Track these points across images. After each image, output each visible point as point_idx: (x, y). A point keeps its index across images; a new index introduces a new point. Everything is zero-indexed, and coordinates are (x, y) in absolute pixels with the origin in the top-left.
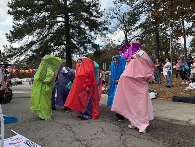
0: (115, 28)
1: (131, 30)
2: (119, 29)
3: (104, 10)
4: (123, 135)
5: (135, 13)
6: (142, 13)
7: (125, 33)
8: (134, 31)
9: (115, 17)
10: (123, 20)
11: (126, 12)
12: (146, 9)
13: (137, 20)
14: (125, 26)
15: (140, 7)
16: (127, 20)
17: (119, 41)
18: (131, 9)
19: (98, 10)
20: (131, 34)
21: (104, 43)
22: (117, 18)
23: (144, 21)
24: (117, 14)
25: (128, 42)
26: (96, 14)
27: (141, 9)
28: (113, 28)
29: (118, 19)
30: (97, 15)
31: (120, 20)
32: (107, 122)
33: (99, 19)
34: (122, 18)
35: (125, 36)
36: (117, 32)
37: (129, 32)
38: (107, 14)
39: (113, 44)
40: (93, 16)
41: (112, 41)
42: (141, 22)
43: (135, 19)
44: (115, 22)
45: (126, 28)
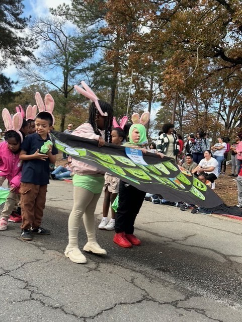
0: (49, 58)
1: (75, 71)
2: (55, 63)
3: (30, 17)
5: (85, 43)
6: (96, 47)
7: (64, 72)
8: (79, 73)
9: (51, 40)
10: (64, 50)
11: (72, 36)
12: (103, 43)
13: (86, 57)
14: (67, 61)
15: (96, 37)
16: (71, 50)
17: (52, 83)
18: (81, 35)
19: (18, 14)
20: (73, 77)
21: (24, 79)
22: (56, 43)
23: (98, 61)
24: (57, 36)
25: (68, 91)
26: (13, 20)
27: (95, 41)
28: (45, 58)
29: (57, 45)
30: (15, 23)
31: (60, 48)
33: (18, 31)
34: (63, 45)
35: (63, 79)
36: (51, 66)
37: (72, 73)
38: (38, 29)
39: (45, 87)
40: (6, 22)
41: (39, 79)
42: (93, 62)
43: (84, 53)
44: (49, 48)
45: (67, 64)
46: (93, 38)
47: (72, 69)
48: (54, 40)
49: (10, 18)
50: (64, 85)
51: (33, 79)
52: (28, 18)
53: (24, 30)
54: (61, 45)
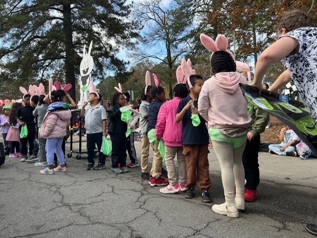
0: (151, 35)
1: (177, 41)
2: (158, 39)
3: (133, 3)
4: (143, 195)
5: (183, 13)
6: (193, 14)
7: (166, 45)
8: (181, 42)
9: (151, 19)
10: (164, 24)
11: (170, 10)
12: (200, 9)
13: (186, 25)
14: (167, 34)
15: (192, 5)
16: (170, 23)
17: (157, 58)
18: (178, 7)
19: (122, 4)
20: (176, 47)
21: (132, 59)
22: (155, 20)
23: (197, 27)
24: (155, 14)
25: (172, 61)
26: (119, 9)
27: (192, 8)
28: (148, 36)
29: (157, 22)
30: (120, 12)
31: (159, 24)
32: (123, 178)
34: (162, 20)
35: (166, 51)
36: (154, 42)
37: (174, 43)
38: (138, 12)
39: (149, 63)
40: (113, 13)
41: (145, 56)
42: (193, 29)
43: (183, 23)
44: (151, 25)
45: (168, 36)
46: (189, 6)
47: (175, 40)
48: (153, 17)
49: (117, 8)
50: (168, 57)
51: (140, 57)
52: (131, 4)
53: (129, 15)
54: (160, 21)
